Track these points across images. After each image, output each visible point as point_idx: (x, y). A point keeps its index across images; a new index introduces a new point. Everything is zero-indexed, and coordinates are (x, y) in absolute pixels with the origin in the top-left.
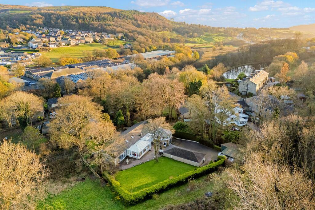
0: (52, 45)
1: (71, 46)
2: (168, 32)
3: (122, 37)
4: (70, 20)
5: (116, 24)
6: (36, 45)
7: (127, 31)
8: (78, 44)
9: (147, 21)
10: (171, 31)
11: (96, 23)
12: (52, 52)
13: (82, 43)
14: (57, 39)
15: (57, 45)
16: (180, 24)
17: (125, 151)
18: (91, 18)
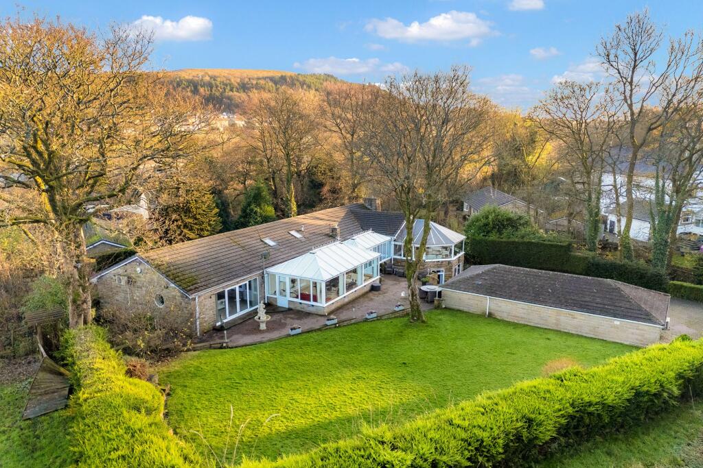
11: (238, 96)
17: (254, 275)
18: (227, 85)
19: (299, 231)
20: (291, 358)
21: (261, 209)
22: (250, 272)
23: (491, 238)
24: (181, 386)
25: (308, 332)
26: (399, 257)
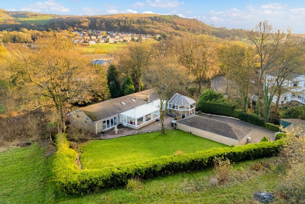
0: (92, 42)
1: (110, 44)
2: (207, 35)
3: (160, 38)
4: (112, 23)
5: (155, 27)
6: (77, 41)
7: (165, 33)
8: (116, 42)
9: (186, 25)
10: (210, 35)
11: (136, 26)
12: (91, 47)
13: (120, 42)
14: (98, 38)
15: (96, 42)
16: (220, 29)
17: (116, 116)
18: (132, 21)
19: (135, 99)
20: (118, 144)
21: (129, 86)
22: (115, 114)
23: (207, 102)
24: (85, 150)
25: (128, 136)
26: (170, 108)
